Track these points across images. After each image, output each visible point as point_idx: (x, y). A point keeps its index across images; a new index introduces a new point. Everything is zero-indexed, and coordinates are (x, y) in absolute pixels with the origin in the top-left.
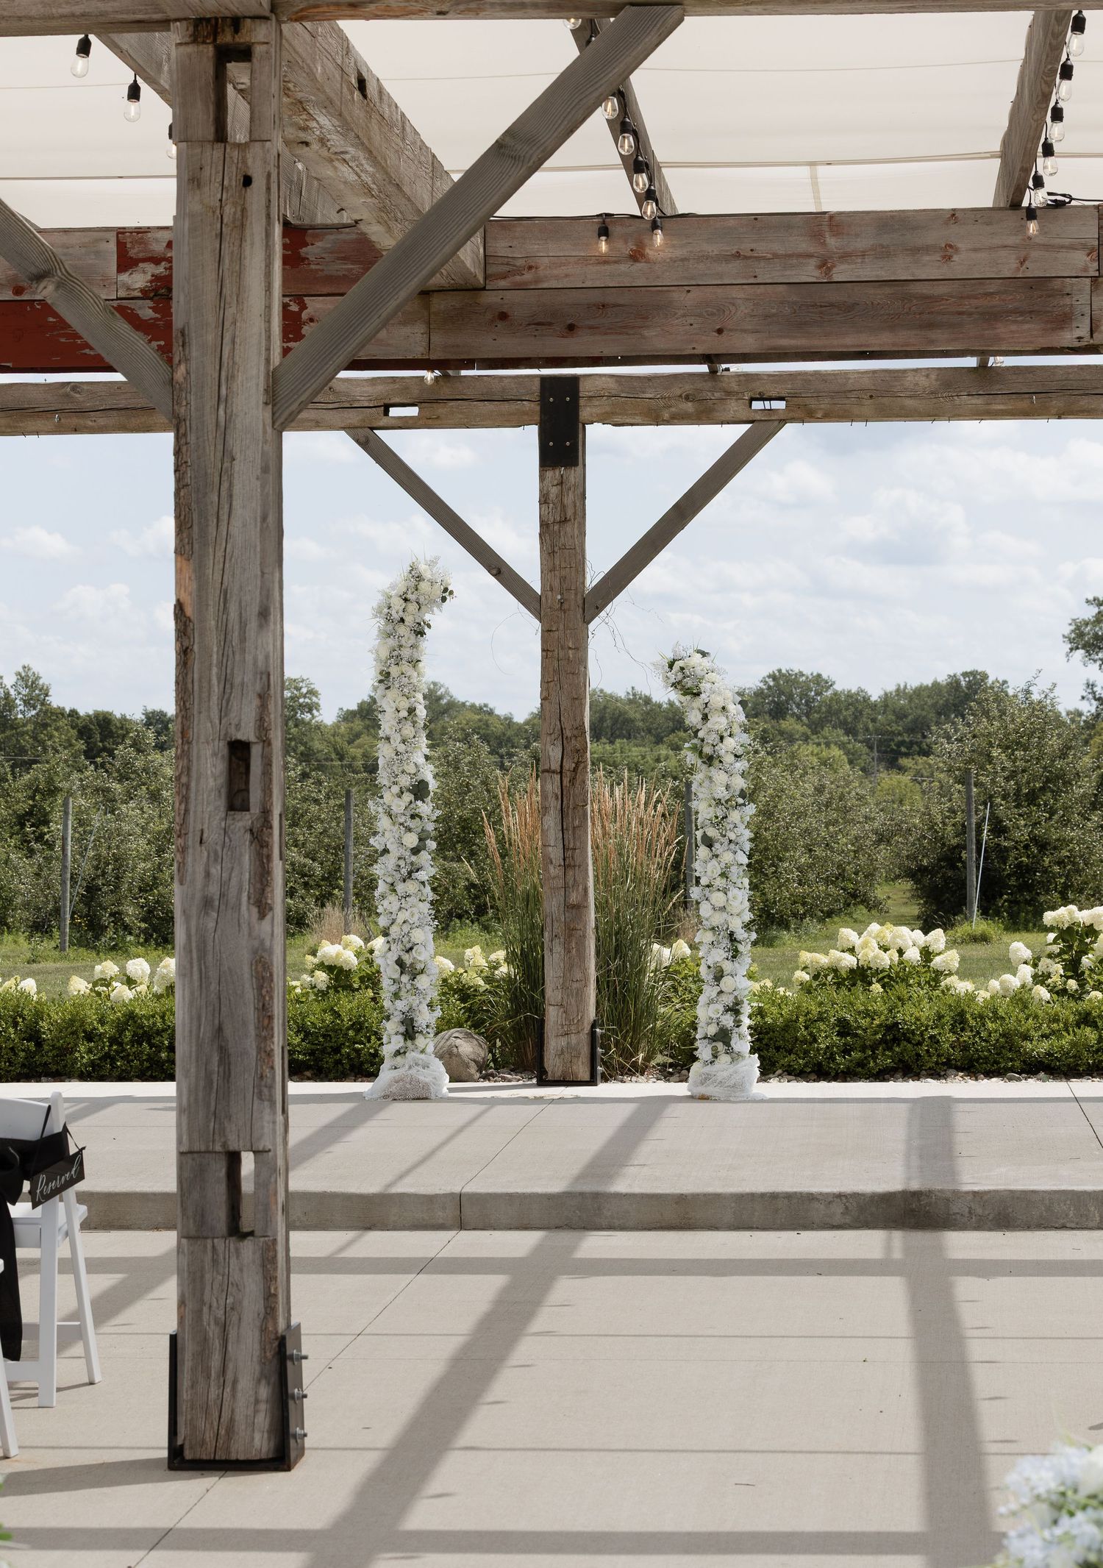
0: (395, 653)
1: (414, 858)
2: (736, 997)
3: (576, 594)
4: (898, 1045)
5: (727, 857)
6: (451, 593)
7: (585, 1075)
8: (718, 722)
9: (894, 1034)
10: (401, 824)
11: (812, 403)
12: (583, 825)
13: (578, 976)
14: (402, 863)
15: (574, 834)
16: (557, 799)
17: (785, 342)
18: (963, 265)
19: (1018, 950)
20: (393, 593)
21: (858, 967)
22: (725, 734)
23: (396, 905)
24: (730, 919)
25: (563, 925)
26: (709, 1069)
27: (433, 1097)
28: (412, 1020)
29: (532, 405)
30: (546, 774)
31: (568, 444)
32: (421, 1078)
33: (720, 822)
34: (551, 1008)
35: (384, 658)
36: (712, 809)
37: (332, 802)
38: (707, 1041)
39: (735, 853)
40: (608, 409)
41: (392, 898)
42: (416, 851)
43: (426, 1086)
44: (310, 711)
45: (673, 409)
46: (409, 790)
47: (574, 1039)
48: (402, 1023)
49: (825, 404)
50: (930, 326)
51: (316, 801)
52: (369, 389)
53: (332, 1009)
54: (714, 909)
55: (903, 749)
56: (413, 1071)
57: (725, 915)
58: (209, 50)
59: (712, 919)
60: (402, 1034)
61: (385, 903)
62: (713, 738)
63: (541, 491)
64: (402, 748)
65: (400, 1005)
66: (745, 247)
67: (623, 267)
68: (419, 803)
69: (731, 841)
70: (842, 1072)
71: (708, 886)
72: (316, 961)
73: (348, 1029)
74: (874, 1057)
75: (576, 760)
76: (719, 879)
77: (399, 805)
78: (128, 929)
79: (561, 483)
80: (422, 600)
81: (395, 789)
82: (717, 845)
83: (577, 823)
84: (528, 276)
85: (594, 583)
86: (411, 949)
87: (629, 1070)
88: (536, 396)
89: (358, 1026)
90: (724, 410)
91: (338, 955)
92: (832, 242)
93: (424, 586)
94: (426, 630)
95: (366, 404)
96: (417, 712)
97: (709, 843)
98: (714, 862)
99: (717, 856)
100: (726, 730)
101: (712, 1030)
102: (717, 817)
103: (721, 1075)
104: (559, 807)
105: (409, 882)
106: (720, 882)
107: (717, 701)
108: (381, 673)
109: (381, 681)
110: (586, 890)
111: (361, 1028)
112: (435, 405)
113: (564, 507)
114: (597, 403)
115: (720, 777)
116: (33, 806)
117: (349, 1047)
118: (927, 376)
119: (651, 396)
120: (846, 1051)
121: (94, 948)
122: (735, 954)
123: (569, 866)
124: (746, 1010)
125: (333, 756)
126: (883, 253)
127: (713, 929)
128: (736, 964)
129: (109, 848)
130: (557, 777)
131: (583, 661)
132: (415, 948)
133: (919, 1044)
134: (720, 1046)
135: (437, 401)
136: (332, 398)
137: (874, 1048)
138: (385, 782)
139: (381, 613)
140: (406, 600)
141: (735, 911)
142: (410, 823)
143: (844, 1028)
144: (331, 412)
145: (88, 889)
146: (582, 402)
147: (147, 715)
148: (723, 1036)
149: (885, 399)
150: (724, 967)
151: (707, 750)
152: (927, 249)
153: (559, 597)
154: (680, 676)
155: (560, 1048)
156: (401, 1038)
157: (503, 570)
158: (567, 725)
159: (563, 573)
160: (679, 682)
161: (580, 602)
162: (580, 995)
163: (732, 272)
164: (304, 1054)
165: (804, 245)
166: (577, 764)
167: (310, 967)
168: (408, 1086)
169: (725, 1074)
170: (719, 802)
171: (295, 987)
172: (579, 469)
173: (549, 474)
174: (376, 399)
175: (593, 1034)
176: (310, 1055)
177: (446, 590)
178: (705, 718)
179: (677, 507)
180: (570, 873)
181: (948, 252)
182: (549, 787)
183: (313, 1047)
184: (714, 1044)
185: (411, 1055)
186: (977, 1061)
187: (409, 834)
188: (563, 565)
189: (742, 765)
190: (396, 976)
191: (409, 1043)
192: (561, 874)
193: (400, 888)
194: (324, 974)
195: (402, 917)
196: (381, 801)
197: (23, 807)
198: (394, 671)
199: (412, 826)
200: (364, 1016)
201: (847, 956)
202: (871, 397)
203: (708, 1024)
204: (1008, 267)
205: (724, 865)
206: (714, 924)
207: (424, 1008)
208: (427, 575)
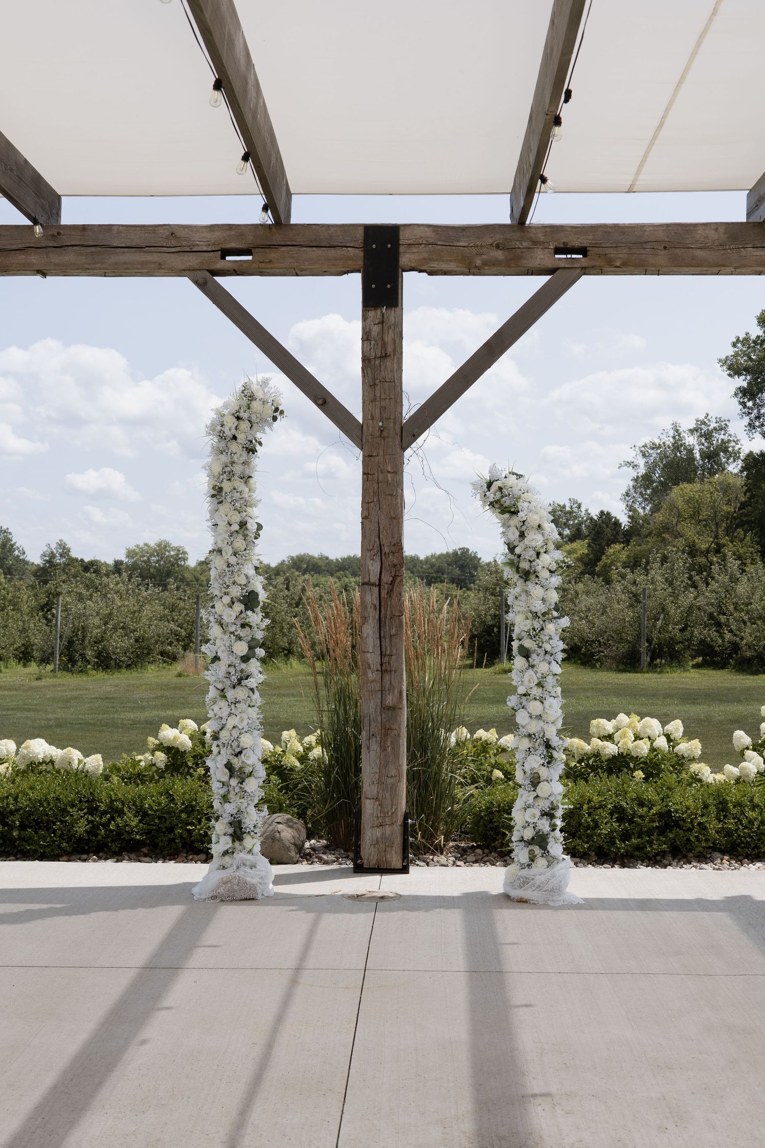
0: (227, 469)
1: (243, 666)
2: (552, 803)
3: (395, 423)
4: (671, 831)
5: (543, 667)
6: (282, 412)
7: (397, 863)
8: (535, 539)
9: (668, 821)
10: (232, 633)
11: (612, 253)
12: (398, 633)
13: (393, 772)
14: (232, 670)
15: (391, 641)
16: (376, 609)
19: (742, 737)
20: (226, 412)
21: (619, 754)
22: (542, 551)
23: (226, 711)
24: (545, 727)
25: (379, 725)
26: (525, 872)
27: (259, 897)
28: (240, 822)
29: (357, 251)
30: (366, 587)
31: (389, 286)
32: (249, 879)
33: (535, 634)
34: (368, 801)
35: (216, 474)
36: (528, 622)
37: (191, 601)
38: (523, 843)
39: (550, 663)
40: (426, 255)
41: (223, 703)
42: (245, 659)
43: (253, 887)
44: (184, 560)
45: (485, 257)
46: (240, 601)
47: (388, 830)
48: (231, 824)
49: (623, 254)
51: (184, 600)
52: (208, 235)
53: (167, 792)
54: (531, 717)
55: (433, 580)
56: (240, 873)
57: (541, 723)
59: (528, 727)
60: (231, 835)
61: (216, 708)
62: (531, 554)
63: (363, 329)
64: (233, 560)
65: (230, 808)
68: (249, 613)
69: (546, 652)
70: (622, 855)
71: (525, 695)
72: (157, 742)
73: (181, 811)
74: (651, 843)
75: (393, 574)
76: (535, 688)
77: (229, 615)
78: (88, 662)
79: (382, 322)
80: (254, 418)
81: (227, 600)
82: (534, 656)
83: (393, 632)
85: (412, 413)
86: (240, 753)
87: (433, 851)
88: (360, 243)
89: (190, 809)
90: (532, 258)
91: (175, 738)
93: (256, 405)
94: (258, 447)
95: (205, 249)
96: (249, 525)
97: (526, 654)
98: (530, 672)
99: (533, 666)
100: (542, 547)
101: (529, 834)
102: (534, 629)
103: (539, 879)
104: (377, 616)
105: (238, 689)
106: (536, 692)
107: (534, 519)
108: (214, 488)
109: (213, 496)
110: (401, 693)
111: (193, 811)
112: (267, 250)
113: (384, 344)
114: (415, 250)
115: (537, 591)
116: (48, 601)
117: (182, 827)
118: (716, 230)
119: (464, 244)
120: (625, 837)
121: (71, 671)
122: (549, 761)
123: (386, 671)
124: (559, 813)
125: (194, 579)
127: (529, 736)
128: (552, 771)
129: (79, 623)
130: (376, 589)
131: (399, 484)
132: (244, 752)
133: (690, 830)
134: (537, 850)
135: (269, 246)
136: (174, 243)
137: (649, 834)
138: (216, 592)
139: (213, 430)
140: (238, 418)
141: (551, 719)
142: (241, 632)
143: (619, 813)
144: (172, 255)
145: (69, 642)
146: (402, 249)
147: (115, 561)
148: (540, 840)
149: (678, 250)
150: (540, 772)
151: (524, 565)
153: (381, 424)
154: (498, 495)
155: (375, 838)
156: (229, 839)
157: (328, 400)
158: (385, 542)
159: (383, 404)
160: (497, 502)
161: (398, 430)
162: (394, 788)
164: (141, 834)
166: (395, 577)
167: (151, 746)
168: (236, 887)
169: (543, 878)
170: (535, 615)
171: (140, 761)
172: (397, 309)
173: (371, 314)
174: (214, 244)
175: (405, 825)
176: (146, 834)
177: (276, 410)
178: (522, 535)
179: (487, 345)
180: (387, 677)
182: (368, 598)
183: (149, 827)
184: (531, 847)
185: (240, 856)
186: (739, 845)
187: (239, 643)
188: (383, 396)
189: (556, 580)
190: (225, 779)
191: (237, 843)
192: (379, 677)
193: (230, 694)
194: (163, 755)
195: (231, 722)
196: (213, 610)
197: (45, 600)
198: (227, 486)
199: (242, 634)
200: (196, 800)
201: (608, 744)
202: (665, 248)
203: (524, 827)
205: (539, 675)
206: (531, 732)
207: (252, 810)
208: (259, 394)
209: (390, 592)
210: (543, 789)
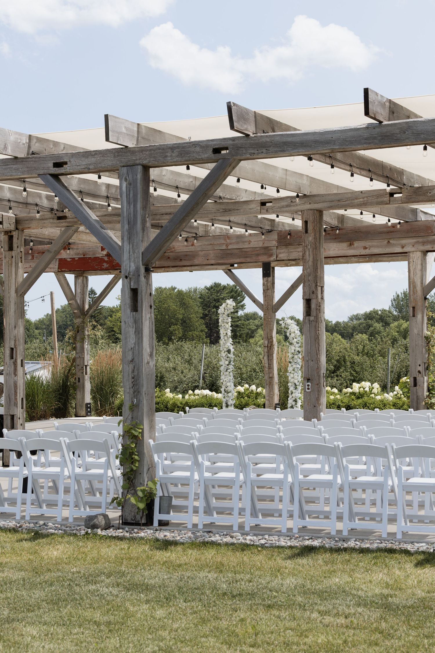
2: (296, 398)
3: (271, 306)
5: (295, 366)
8: (293, 335)
10: (225, 359)
13: (272, 393)
14: (225, 368)
15: (271, 361)
16: (267, 353)
17: (220, 261)
18: (252, 245)
25: (268, 382)
28: (227, 403)
30: (265, 347)
36: (291, 355)
42: (229, 365)
46: (227, 351)
50: (246, 257)
58: (7, 236)
59: (291, 380)
62: (292, 339)
63: (263, 283)
64: (225, 342)
65: (224, 400)
66: (212, 243)
67: (190, 247)
68: (229, 354)
71: (290, 372)
75: (271, 344)
77: (224, 355)
79: (267, 281)
80: (228, 309)
81: (223, 351)
82: (293, 363)
83: (271, 358)
84: (173, 250)
86: (227, 387)
92: (228, 241)
93: (228, 306)
96: (228, 334)
97: (291, 363)
98: (292, 367)
102: (292, 357)
105: (226, 372)
106: (293, 372)
107: (293, 330)
110: (273, 374)
113: (268, 286)
115: (293, 348)
122: (296, 388)
126: (238, 243)
128: (296, 391)
130: (267, 348)
138: (221, 350)
140: (225, 309)
141: (297, 378)
152: (246, 242)
153: (268, 306)
158: (269, 336)
162: (272, 398)
163: (210, 247)
165: (223, 242)
170: (293, 353)
172: (271, 278)
173: (264, 279)
178: (290, 334)
180: (270, 370)
181: (250, 242)
182: (265, 350)
187: (227, 361)
188: (268, 300)
189: (298, 345)
196: (221, 354)
199: (227, 359)
203: (290, 404)
204: (261, 245)
208: (229, 303)
209: (270, 349)
210: (293, 395)
